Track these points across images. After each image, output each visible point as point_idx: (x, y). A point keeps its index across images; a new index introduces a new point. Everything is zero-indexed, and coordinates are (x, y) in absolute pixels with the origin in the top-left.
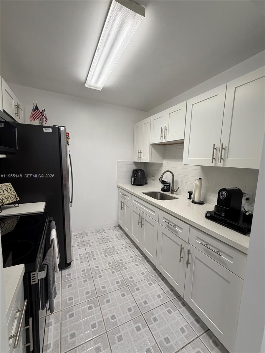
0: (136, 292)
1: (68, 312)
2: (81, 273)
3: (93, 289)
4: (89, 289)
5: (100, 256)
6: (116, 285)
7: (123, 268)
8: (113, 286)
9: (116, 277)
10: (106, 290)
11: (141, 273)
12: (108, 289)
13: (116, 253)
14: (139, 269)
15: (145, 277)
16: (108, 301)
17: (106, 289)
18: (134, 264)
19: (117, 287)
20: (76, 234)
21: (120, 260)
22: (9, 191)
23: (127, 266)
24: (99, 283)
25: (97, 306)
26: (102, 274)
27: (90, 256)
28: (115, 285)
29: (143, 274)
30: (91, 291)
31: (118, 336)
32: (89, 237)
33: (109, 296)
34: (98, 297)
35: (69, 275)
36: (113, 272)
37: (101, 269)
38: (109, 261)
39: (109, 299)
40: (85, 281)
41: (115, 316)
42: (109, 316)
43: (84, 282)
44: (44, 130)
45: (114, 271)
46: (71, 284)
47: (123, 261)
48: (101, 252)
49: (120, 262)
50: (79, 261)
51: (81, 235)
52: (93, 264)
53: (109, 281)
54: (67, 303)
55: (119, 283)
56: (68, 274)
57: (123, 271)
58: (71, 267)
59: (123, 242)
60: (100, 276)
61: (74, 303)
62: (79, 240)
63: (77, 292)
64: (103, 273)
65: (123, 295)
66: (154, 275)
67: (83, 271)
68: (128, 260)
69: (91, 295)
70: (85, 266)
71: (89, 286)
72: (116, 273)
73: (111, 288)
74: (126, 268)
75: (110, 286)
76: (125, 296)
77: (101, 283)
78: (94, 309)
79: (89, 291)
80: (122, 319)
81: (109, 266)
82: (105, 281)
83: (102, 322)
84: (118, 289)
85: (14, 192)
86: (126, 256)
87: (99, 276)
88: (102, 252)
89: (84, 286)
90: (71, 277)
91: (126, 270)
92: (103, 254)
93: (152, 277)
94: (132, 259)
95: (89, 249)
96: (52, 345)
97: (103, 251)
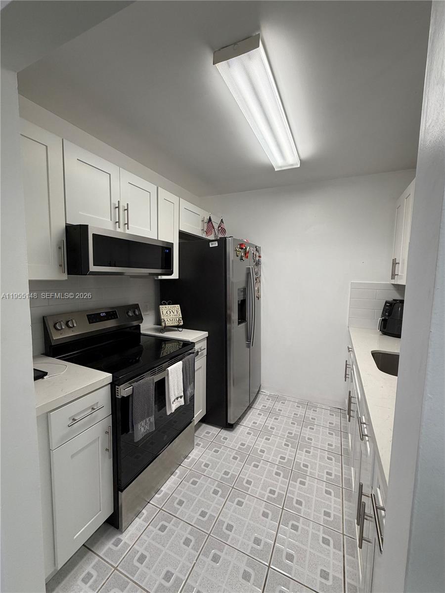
0: (288, 529)
1: (195, 477)
2: (239, 445)
3: (236, 474)
4: (230, 470)
5: (278, 440)
6: (267, 494)
7: (299, 480)
8: (262, 491)
9: (277, 483)
10: (249, 488)
11: (325, 511)
12: (252, 490)
13: (306, 450)
14: (327, 502)
15: (326, 522)
16: (240, 504)
17: (251, 487)
18: (324, 488)
19: (266, 497)
20: (270, 394)
21: (303, 464)
22: (176, 313)
23: (307, 482)
24: (249, 472)
25: (224, 498)
26: (260, 465)
27: (265, 432)
28: (266, 491)
29: (327, 514)
30: (232, 474)
31: (217, 553)
32: (286, 406)
33: (246, 499)
34: (233, 488)
35: (225, 439)
36: (278, 474)
37: (265, 458)
38: (286, 455)
39: (243, 503)
40: (235, 458)
41: (232, 528)
42: (227, 521)
43: (233, 459)
44: (210, 244)
45: (280, 474)
46: (219, 451)
47: (309, 470)
48: (284, 435)
49: (301, 468)
50: (247, 430)
51: (276, 398)
52: (261, 443)
53: (263, 480)
54: (200, 466)
55: (274, 494)
56: (224, 437)
57: (295, 483)
58: (233, 432)
59: (334, 440)
60: (257, 466)
61: (206, 472)
62: (269, 404)
63: (218, 463)
64: (263, 464)
65: (265, 515)
66: (349, 534)
67: (243, 445)
68: (318, 475)
69: (229, 478)
70: (249, 440)
71: (234, 468)
72: (281, 478)
73: (257, 491)
74: (303, 483)
75: (258, 488)
76: (267, 517)
77: (250, 474)
78: (218, 497)
79: (229, 473)
80: (238, 541)
81: (280, 461)
82: (257, 476)
83: (214, 520)
84: (265, 500)
85: (179, 315)
86: (320, 464)
87: (255, 464)
88: (286, 437)
89: (229, 463)
90: (225, 442)
91: (300, 485)
92: (285, 439)
93: (344, 535)
94: (327, 477)
95: (271, 422)
96: (162, 493)
97: (288, 436)
